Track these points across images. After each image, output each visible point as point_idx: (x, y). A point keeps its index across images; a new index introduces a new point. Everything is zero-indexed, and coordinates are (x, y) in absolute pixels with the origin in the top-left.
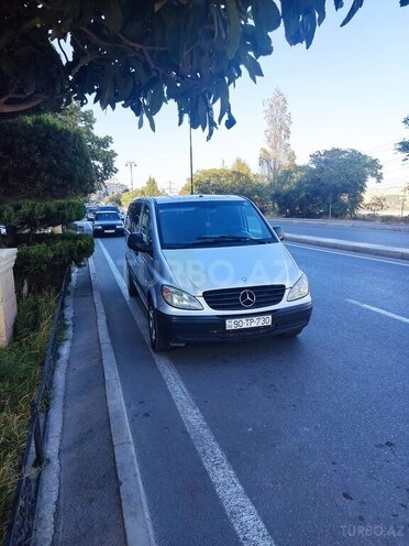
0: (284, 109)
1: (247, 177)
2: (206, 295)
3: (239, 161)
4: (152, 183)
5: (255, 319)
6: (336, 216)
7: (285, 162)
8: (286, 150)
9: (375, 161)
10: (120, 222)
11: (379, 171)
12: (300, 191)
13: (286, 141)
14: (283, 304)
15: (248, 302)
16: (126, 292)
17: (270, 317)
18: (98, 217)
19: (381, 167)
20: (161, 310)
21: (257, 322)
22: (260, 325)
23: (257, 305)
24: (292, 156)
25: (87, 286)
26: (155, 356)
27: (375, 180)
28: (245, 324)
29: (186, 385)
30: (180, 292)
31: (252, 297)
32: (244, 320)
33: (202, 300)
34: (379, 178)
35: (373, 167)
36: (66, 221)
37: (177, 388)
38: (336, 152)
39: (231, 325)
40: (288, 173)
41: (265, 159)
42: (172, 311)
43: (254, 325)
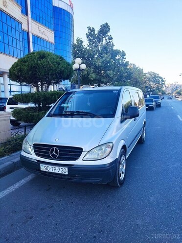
5: (57, 167)
14: (79, 162)
17: (67, 169)
21: (58, 170)
22: (60, 172)
23: (60, 159)
28: (51, 169)
31: (57, 153)
39: (43, 168)
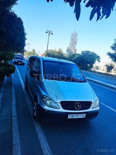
0: (76, 37)
1: (62, 54)
2: (62, 103)
3: (60, 49)
4: (34, 50)
6: (86, 70)
7: (74, 52)
8: (74, 49)
9: (99, 56)
10: (23, 61)
11: (100, 59)
12: (77, 61)
13: (75, 46)
14: (90, 110)
15: (78, 108)
16: (24, 87)
17: (85, 114)
18: (17, 58)
19: (100, 58)
20: (41, 106)
21: (80, 116)
22: (81, 117)
24: (76, 51)
25: (10, 83)
26: (34, 123)
27: (98, 62)
28: (75, 117)
29: (49, 145)
30: (50, 99)
31: (80, 106)
32: (75, 115)
33: (60, 105)
34: (99, 61)
35: (98, 58)
36: (6, 59)
37: (45, 147)
38: (88, 52)
39: (70, 117)
40: (74, 55)
41: (68, 50)
42: (46, 108)
43: (79, 117)
